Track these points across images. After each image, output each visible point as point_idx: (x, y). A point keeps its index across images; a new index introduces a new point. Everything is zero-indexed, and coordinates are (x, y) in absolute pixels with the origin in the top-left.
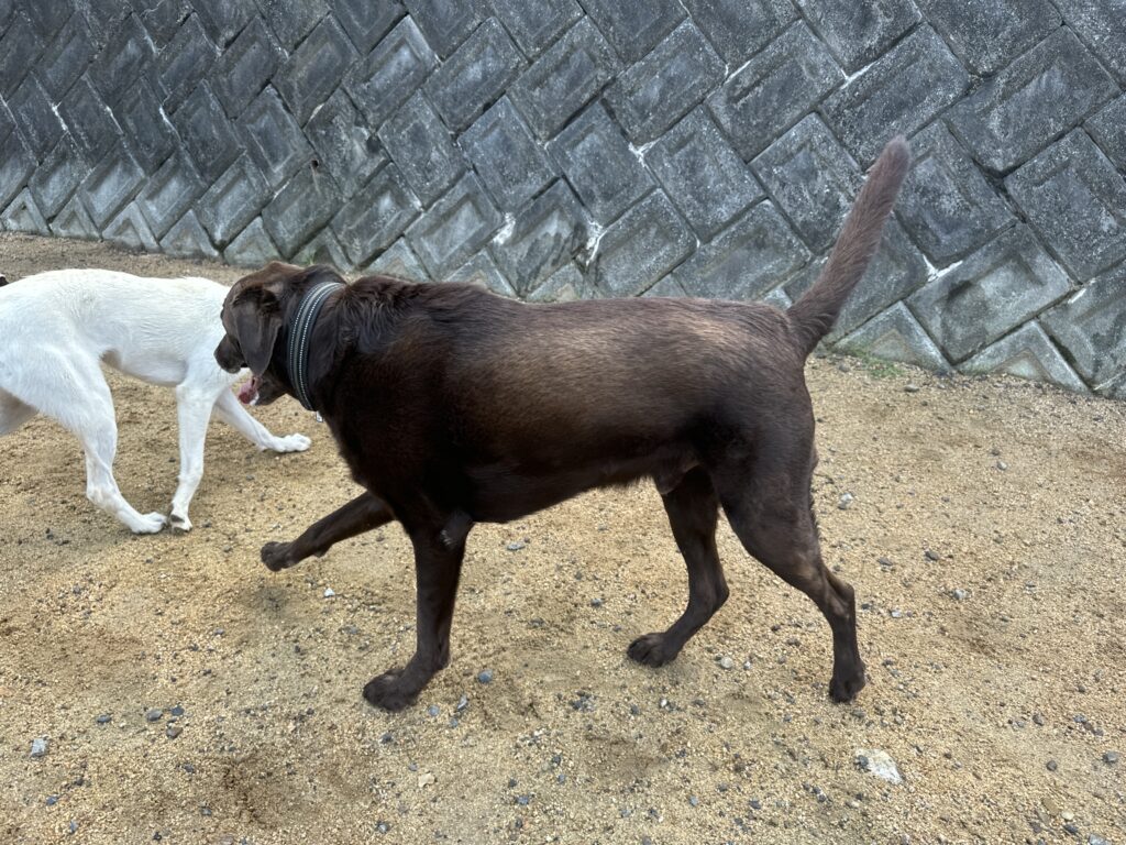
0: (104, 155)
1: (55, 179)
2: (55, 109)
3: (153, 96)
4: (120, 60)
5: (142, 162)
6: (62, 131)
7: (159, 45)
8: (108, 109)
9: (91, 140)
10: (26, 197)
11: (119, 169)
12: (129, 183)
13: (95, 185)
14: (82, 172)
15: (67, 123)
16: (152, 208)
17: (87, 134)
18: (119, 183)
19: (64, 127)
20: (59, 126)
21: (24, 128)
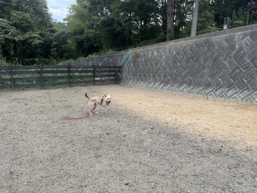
0: (230, 86)
1: (219, 90)
2: (220, 80)
3: (242, 78)
4: (235, 72)
5: (239, 88)
6: (221, 83)
7: (244, 70)
8: (232, 79)
9: (227, 84)
10: (212, 93)
11: (233, 89)
12: (235, 91)
13: (228, 91)
14: (225, 89)
15: (222, 81)
16: (241, 95)
17: (227, 83)
18: (233, 91)
19: (222, 82)
20: (221, 82)
21: (213, 82)
